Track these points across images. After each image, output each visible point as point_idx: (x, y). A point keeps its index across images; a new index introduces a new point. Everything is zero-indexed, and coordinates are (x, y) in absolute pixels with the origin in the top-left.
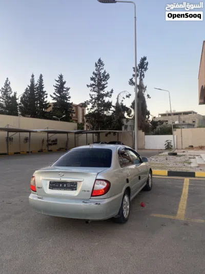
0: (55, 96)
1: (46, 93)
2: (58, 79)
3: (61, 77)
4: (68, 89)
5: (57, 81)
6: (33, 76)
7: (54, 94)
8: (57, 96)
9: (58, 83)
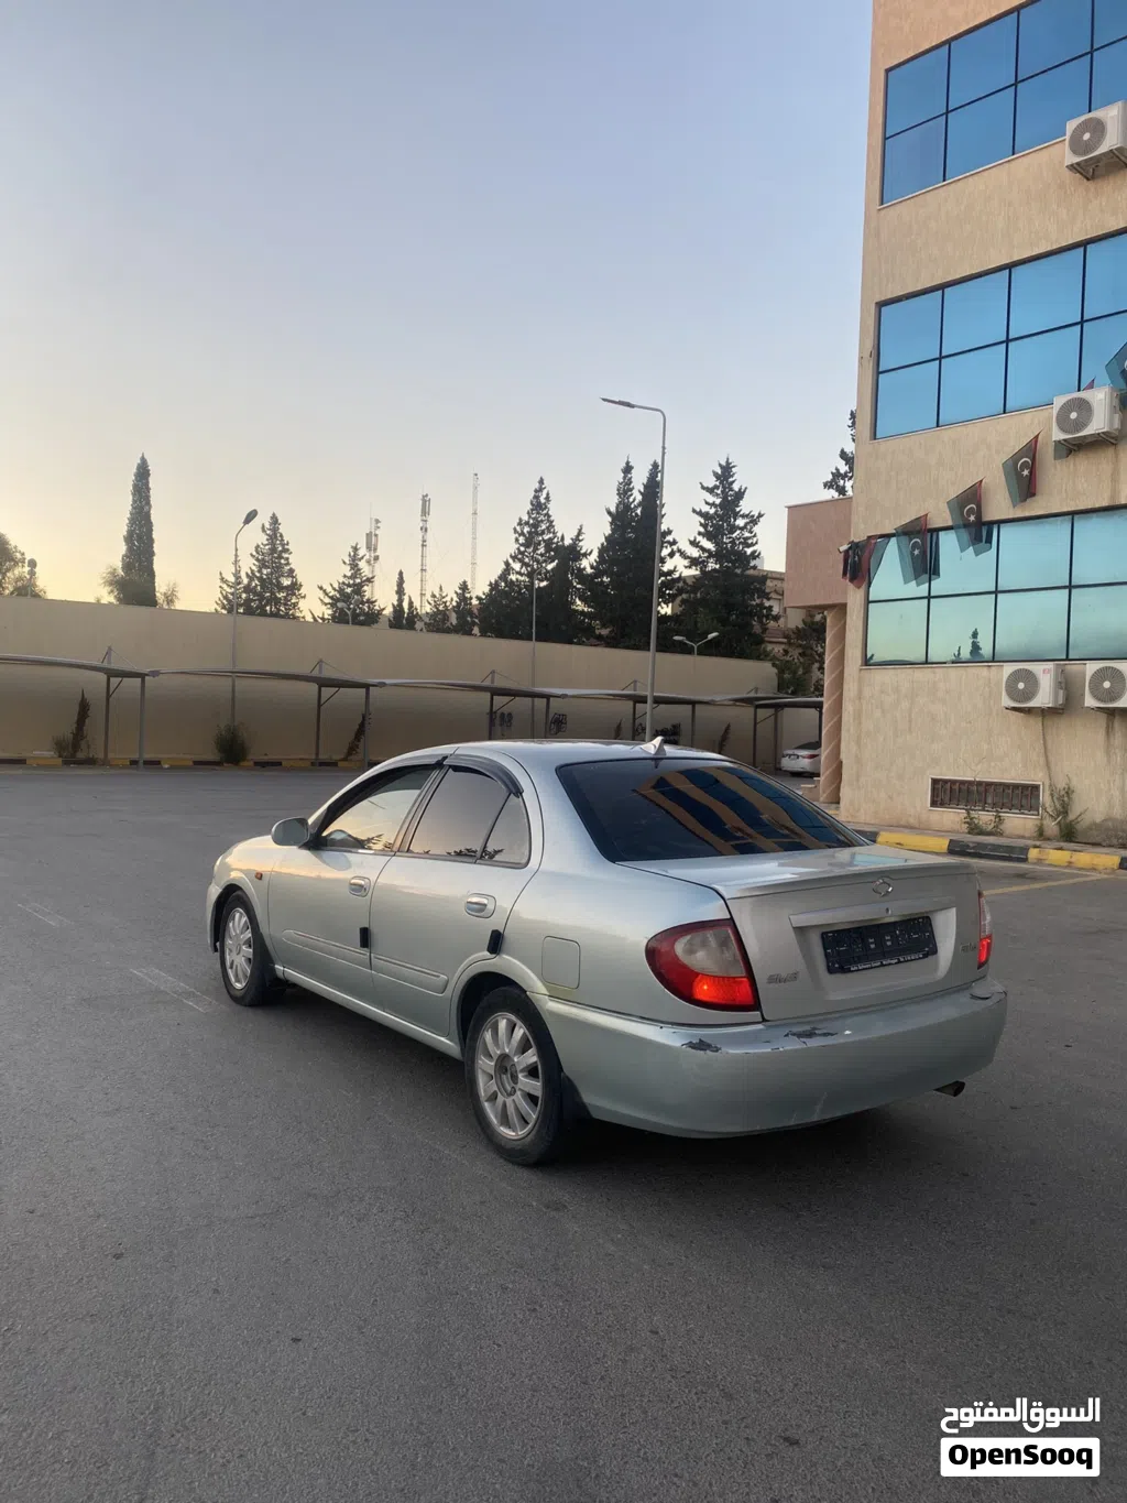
0: (695, 553)
1: (670, 538)
2: (711, 482)
3: (726, 473)
4: (754, 520)
5: (711, 491)
6: (628, 469)
7: (694, 543)
8: (703, 549)
9: (711, 499)
